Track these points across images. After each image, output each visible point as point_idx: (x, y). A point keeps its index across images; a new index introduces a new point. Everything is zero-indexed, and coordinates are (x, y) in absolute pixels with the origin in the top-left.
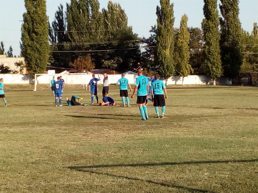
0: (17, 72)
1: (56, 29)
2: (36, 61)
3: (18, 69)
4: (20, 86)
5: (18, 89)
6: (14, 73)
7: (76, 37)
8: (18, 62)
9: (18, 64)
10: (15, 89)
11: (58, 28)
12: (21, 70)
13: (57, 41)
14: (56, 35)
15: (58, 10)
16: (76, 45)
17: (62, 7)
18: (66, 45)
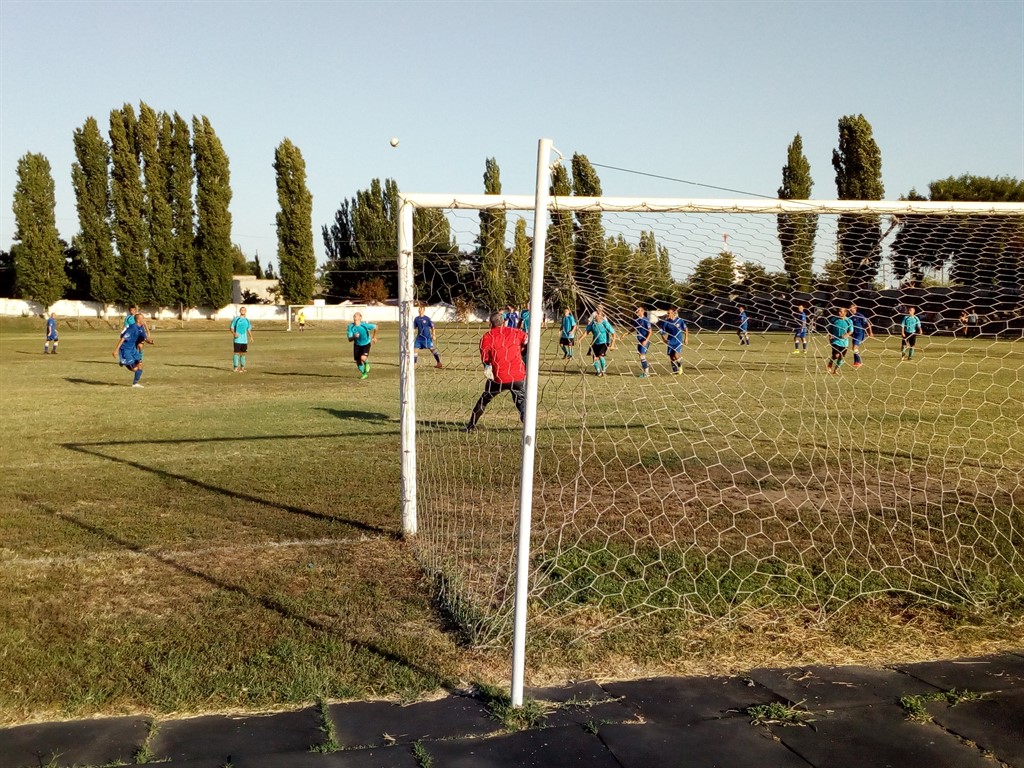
0: (270, 302)
1: (336, 238)
2: (297, 286)
3: (272, 297)
4: (273, 323)
5: (269, 328)
6: (266, 303)
7: (366, 250)
8: (272, 287)
9: (272, 291)
10: (264, 328)
11: (340, 235)
12: (276, 299)
13: (339, 256)
14: (337, 247)
15: (341, 209)
16: (366, 262)
17: (347, 203)
18: (351, 261)
